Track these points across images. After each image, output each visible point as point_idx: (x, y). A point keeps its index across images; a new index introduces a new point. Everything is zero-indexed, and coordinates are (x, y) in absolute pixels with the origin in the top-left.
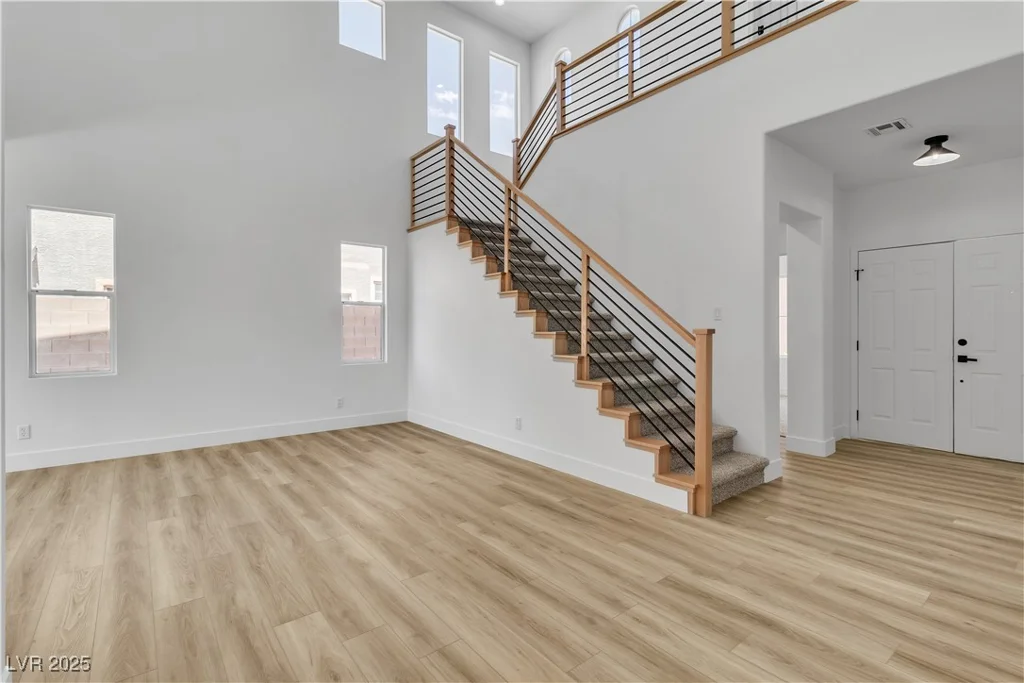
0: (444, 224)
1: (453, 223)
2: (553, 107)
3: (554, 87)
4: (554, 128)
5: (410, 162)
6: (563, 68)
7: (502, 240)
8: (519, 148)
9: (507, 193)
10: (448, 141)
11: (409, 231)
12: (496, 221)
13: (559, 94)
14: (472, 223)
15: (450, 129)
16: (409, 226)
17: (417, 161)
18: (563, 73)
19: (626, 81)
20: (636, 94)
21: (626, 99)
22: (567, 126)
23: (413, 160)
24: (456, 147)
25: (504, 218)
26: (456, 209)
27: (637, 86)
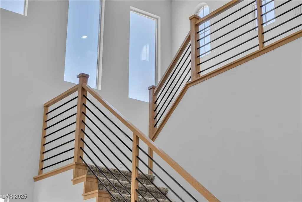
0: (71, 173)
1: (81, 171)
2: (188, 58)
3: (188, 39)
4: (189, 76)
5: (43, 109)
6: (196, 21)
7: (128, 189)
8: (155, 95)
9: (135, 140)
10: (80, 89)
11: (36, 179)
12: (122, 168)
13: (194, 46)
14: (100, 170)
15: (84, 77)
16: (36, 174)
17: (50, 108)
18: (197, 25)
19: (256, 32)
20: (266, 45)
21: (257, 49)
22: (202, 74)
23: (47, 106)
24: (89, 95)
25: (131, 166)
26: (85, 157)
27: (266, 37)
